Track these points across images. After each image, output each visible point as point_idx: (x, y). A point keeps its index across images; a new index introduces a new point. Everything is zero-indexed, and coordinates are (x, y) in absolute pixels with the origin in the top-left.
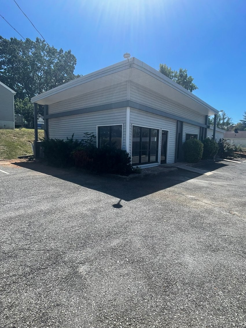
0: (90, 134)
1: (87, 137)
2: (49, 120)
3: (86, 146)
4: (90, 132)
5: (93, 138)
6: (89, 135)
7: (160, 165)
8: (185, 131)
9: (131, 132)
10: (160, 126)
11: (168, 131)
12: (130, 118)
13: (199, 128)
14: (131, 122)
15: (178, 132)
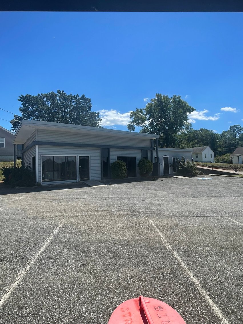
2: (24, 154)
7: (78, 182)
8: (114, 155)
9: (40, 160)
10: (77, 154)
11: (89, 156)
12: (38, 151)
13: (140, 150)
14: (39, 153)
15: (102, 156)
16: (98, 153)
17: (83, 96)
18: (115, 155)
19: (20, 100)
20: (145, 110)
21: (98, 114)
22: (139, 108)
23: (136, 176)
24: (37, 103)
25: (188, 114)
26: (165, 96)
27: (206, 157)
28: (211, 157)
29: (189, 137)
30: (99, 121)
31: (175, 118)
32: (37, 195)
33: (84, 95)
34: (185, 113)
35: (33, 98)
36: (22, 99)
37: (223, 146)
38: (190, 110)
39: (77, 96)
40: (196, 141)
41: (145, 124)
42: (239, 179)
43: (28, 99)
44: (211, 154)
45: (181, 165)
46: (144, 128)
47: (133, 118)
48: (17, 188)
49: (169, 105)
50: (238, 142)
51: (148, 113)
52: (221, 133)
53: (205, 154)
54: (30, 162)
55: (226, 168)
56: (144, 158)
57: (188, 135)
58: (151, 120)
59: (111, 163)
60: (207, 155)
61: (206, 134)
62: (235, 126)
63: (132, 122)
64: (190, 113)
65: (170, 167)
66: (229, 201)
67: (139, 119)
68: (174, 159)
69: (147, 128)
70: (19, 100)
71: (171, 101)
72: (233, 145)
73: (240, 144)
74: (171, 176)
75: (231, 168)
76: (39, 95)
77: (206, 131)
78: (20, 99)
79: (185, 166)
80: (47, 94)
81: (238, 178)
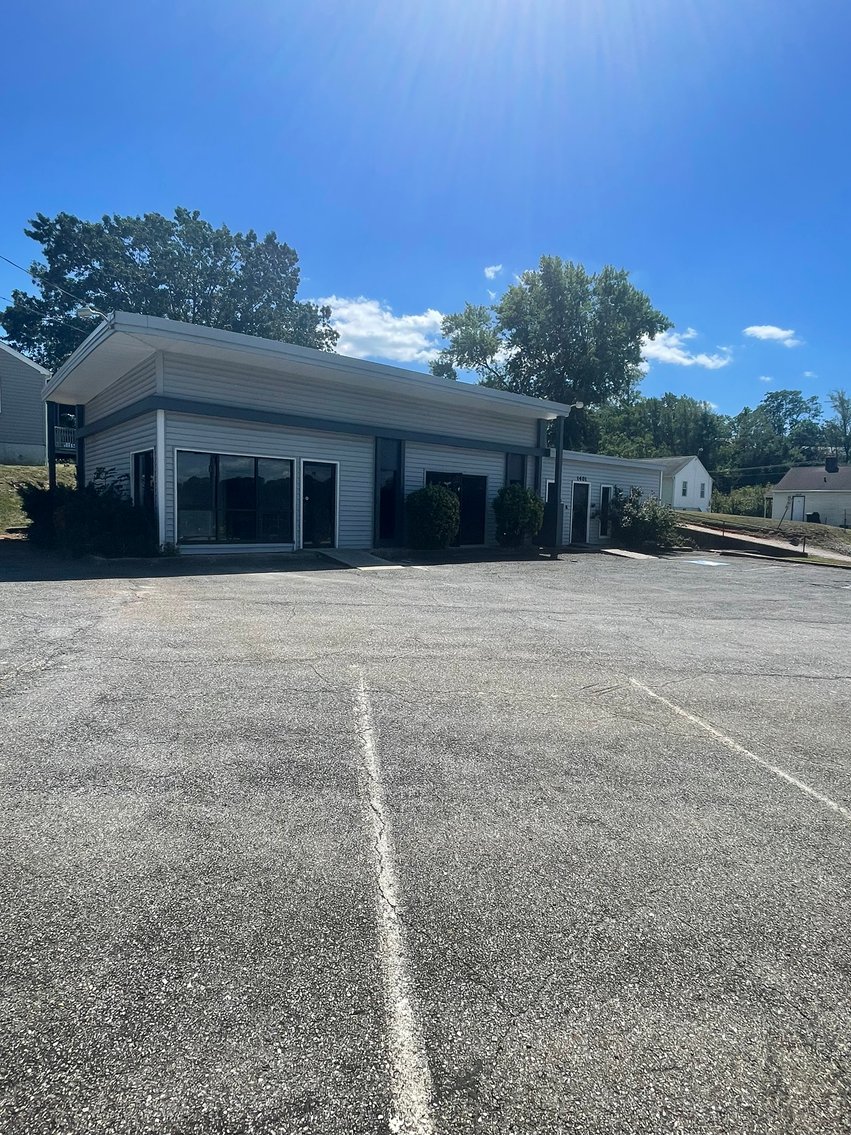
2: (87, 441)
7: (299, 550)
8: (418, 465)
9: (170, 467)
10: (297, 451)
11: (335, 465)
12: (166, 433)
13: (503, 455)
14: (169, 442)
15: (378, 469)
16: (366, 455)
17: (270, 239)
18: (421, 466)
19: (35, 236)
20: (500, 311)
21: (327, 311)
22: (476, 305)
23: (483, 543)
24: (102, 252)
25: (645, 338)
26: (572, 266)
27: (684, 493)
28: (702, 495)
29: (627, 423)
30: (327, 340)
31: (601, 349)
32: (190, 588)
33: (274, 234)
34: (634, 335)
35: (86, 230)
36: (41, 230)
37: (734, 459)
38: (653, 325)
39: (252, 237)
40: (649, 437)
41: (492, 361)
42: (813, 570)
43: (66, 233)
44: (703, 485)
45: (629, 514)
46: (489, 378)
47: (451, 339)
48: (99, 558)
49: (583, 299)
50: (786, 449)
51: (508, 323)
52: (734, 413)
53: (685, 484)
54: (127, 472)
55: (765, 532)
56: (512, 482)
57: (623, 416)
58: (516, 350)
59: (409, 493)
60: (688, 485)
61: (684, 415)
62: (785, 392)
63: (449, 353)
64: (652, 337)
65: (592, 517)
66: (827, 635)
67: (475, 343)
68: (606, 491)
69: (501, 378)
70: (28, 233)
71: (591, 288)
72: (769, 459)
73: (792, 455)
74: (596, 549)
75: (779, 533)
76: (106, 219)
77: (687, 403)
78: (34, 230)
79: (643, 517)
80: (138, 219)
81: (808, 566)
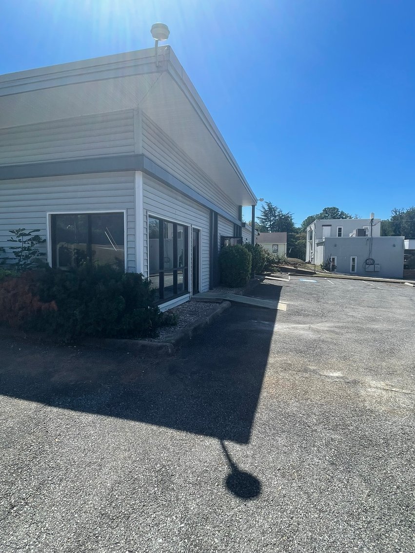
0: (29, 234)
1: (20, 241)
3: (17, 264)
4: (28, 228)
5: (38, 245)
6: (25, 235)
9: (145, 232)
11: (200, 231)
13: (233, 225)
16: (208, 223)
18: (219, 231)
